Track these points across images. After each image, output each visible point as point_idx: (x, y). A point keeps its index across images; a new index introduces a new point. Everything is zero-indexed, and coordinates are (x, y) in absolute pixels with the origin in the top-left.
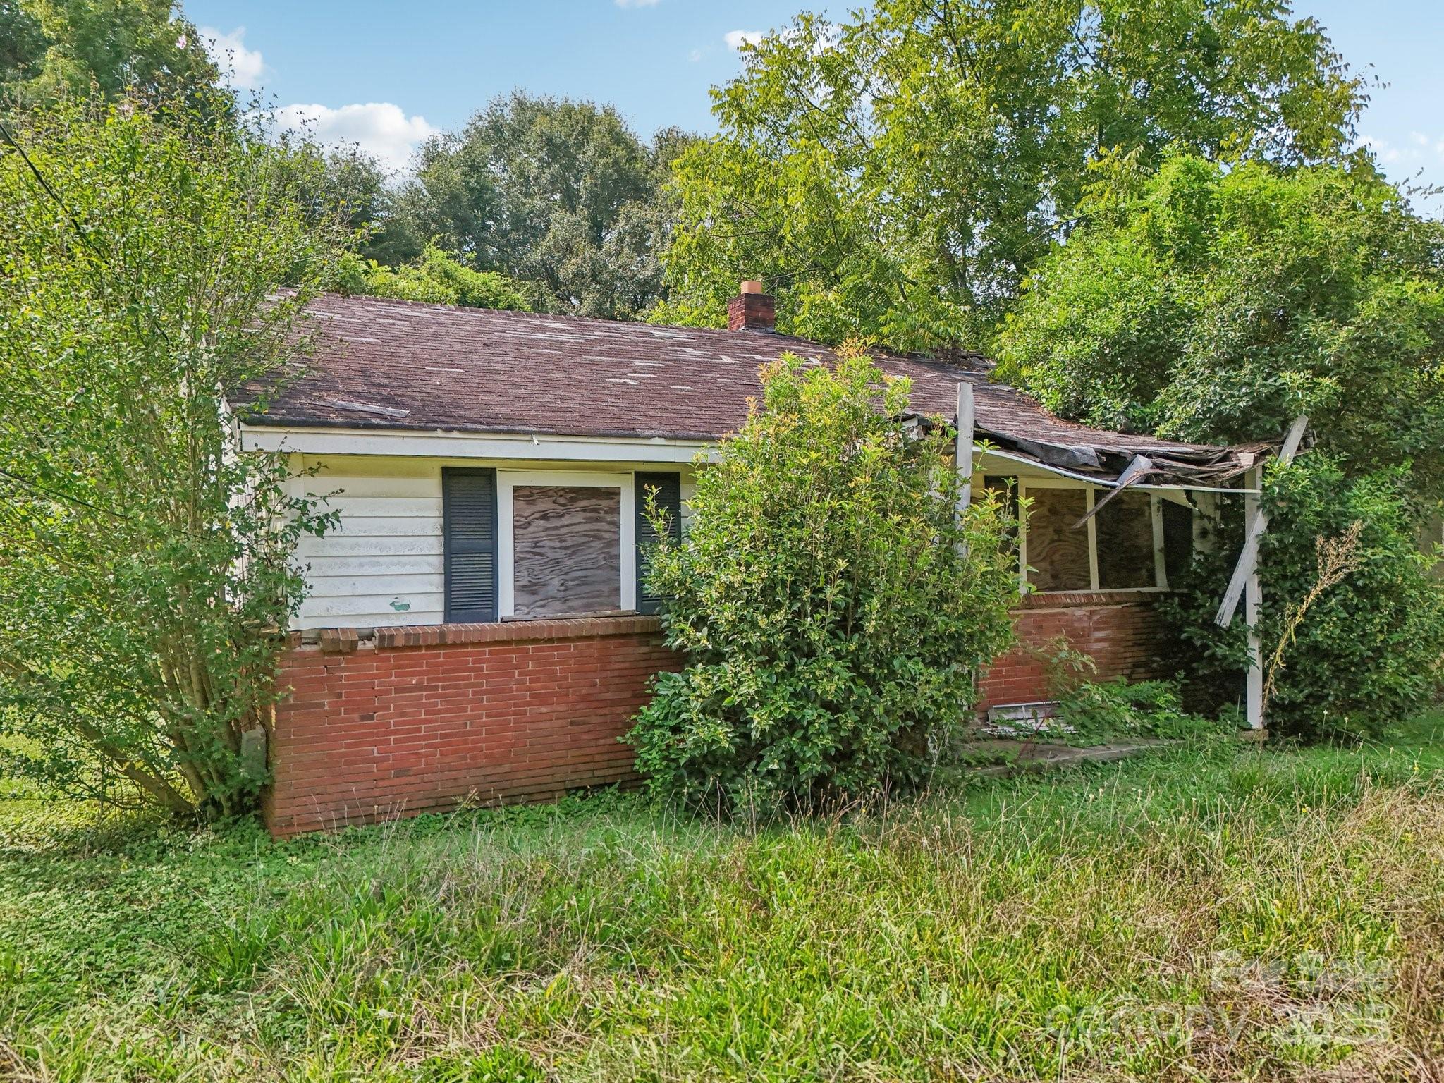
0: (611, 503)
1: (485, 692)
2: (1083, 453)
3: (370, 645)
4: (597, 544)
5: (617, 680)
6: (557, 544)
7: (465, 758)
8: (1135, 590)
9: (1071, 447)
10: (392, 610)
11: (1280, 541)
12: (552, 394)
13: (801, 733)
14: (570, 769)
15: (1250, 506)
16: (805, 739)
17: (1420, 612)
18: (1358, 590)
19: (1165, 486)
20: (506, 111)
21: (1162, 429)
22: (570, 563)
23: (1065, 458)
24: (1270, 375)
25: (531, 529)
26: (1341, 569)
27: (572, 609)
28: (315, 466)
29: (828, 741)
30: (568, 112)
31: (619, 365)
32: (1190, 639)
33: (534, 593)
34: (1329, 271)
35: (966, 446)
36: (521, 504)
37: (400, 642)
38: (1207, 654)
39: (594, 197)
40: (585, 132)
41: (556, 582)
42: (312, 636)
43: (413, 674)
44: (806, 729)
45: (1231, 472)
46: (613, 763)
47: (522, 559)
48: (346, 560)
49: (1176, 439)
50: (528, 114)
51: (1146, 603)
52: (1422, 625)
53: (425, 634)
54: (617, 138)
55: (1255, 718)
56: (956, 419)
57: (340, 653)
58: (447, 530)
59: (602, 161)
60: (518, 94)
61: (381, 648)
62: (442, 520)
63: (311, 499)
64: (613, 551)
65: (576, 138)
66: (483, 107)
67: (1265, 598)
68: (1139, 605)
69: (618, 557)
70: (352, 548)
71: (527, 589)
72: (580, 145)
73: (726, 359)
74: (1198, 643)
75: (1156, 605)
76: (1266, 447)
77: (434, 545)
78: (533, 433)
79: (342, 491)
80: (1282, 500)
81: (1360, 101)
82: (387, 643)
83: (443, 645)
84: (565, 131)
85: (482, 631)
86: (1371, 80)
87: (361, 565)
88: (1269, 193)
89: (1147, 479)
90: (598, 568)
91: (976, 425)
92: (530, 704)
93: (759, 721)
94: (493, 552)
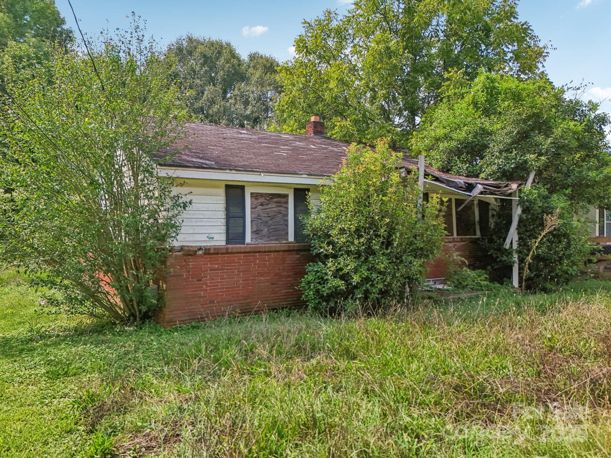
0: (285, 200)
1: (241, 272)
2: (460, 183)
3: (200, 252)
4: (280, 216)
5: (288, 268)
6: (266, 215)
7: (233, 297)
8: (469, 237)
9: (455, 180)
10: (208, 239)
11: (526, 217)
12: (259, 158)
13: (370, 283)
14: (271, 302)
15: (514, 204)
16: (372, 285)
17: (575, 243)
18: (554, 236)
19: (487, 196)
20: (184, 42)
21: (482, 175)
22: (270, 222)
23: (454, 185)
24: (522, 156)
25: (257, 209)
26: (552, 225)
27: (271, 240)
28: (183, 183)
29: (380, 286)
30: (212, 44)
31: (276, 147)
32: (491, 254)
33: (258, 234)
34: (543, 117)
35: (422, 179)
36: (253, 199)
37: (212, 251)
38: (498, 260)
39: (224, 80)
40: (219, 53)
41: (266, 230)
42: (179, 249)
43: (216, 264)
44: (373, 281)
45: (509, 191)
46: (287, 300)
47: (254, 221)
48: (191, 220)
49: (486, 179)
50: (195, 44)
51: (475, 242)
52: (577, 247)
53: (221, 248)
54: (233, 55)
55: (516, 283)
56: (418, 169)
57: (190, 255)
58: (227, 209)
59: (228, 65)
60: (189, 35)
61: (205, 254)
62: (225, 205)
63: (180, 196)
64: (286, 218)
65: (216, 55)
66: (174, 40)
67: (520, 239)
68: (471, 242)
69: (287, 221)
70: (193, 215)
71: (256, 232)
72: (218, 58)
73: (312, 147)
74: (495, 256)
75: (479, 242)
76: (520, 182)
77: (222, 215)
78: (260, 172)
79: (191, 192)
80: (527, 202)
81: (546, 54)
82: (208, 252)
83: (227, 253)
84: (211, 52)
85: (241, 248)
86: (550, 47)
87: (196, 222)
88: (520, 88)
89: (481, 193)
90: (281, 225)
91: (425, 171)
92: (257, 276)
93: (356, 279)
94: (244, 218)
